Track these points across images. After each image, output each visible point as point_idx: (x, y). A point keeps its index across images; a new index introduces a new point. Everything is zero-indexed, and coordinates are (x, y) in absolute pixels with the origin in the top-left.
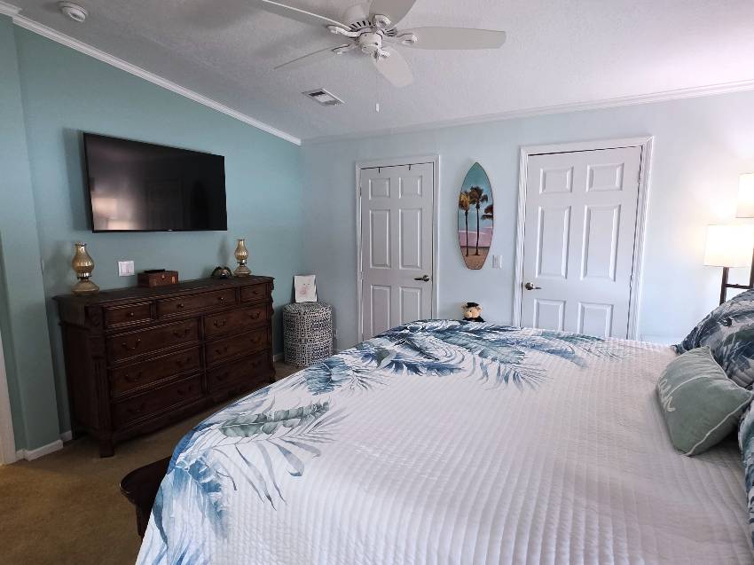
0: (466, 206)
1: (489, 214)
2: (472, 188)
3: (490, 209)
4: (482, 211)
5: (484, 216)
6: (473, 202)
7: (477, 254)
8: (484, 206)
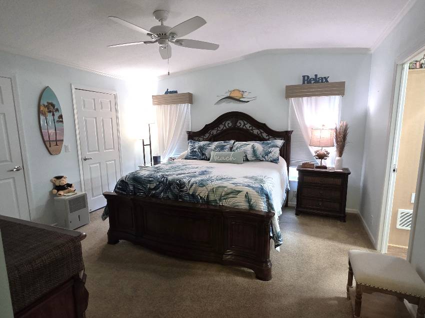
0: (45, 114)
1: (61, 120)
2: (48, 103)
3: (61, 117)
4: (56, 118)
5: (57, 121)
6: (50, 112)
7: (57, 145)
8: (57, 115)
